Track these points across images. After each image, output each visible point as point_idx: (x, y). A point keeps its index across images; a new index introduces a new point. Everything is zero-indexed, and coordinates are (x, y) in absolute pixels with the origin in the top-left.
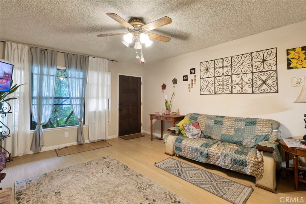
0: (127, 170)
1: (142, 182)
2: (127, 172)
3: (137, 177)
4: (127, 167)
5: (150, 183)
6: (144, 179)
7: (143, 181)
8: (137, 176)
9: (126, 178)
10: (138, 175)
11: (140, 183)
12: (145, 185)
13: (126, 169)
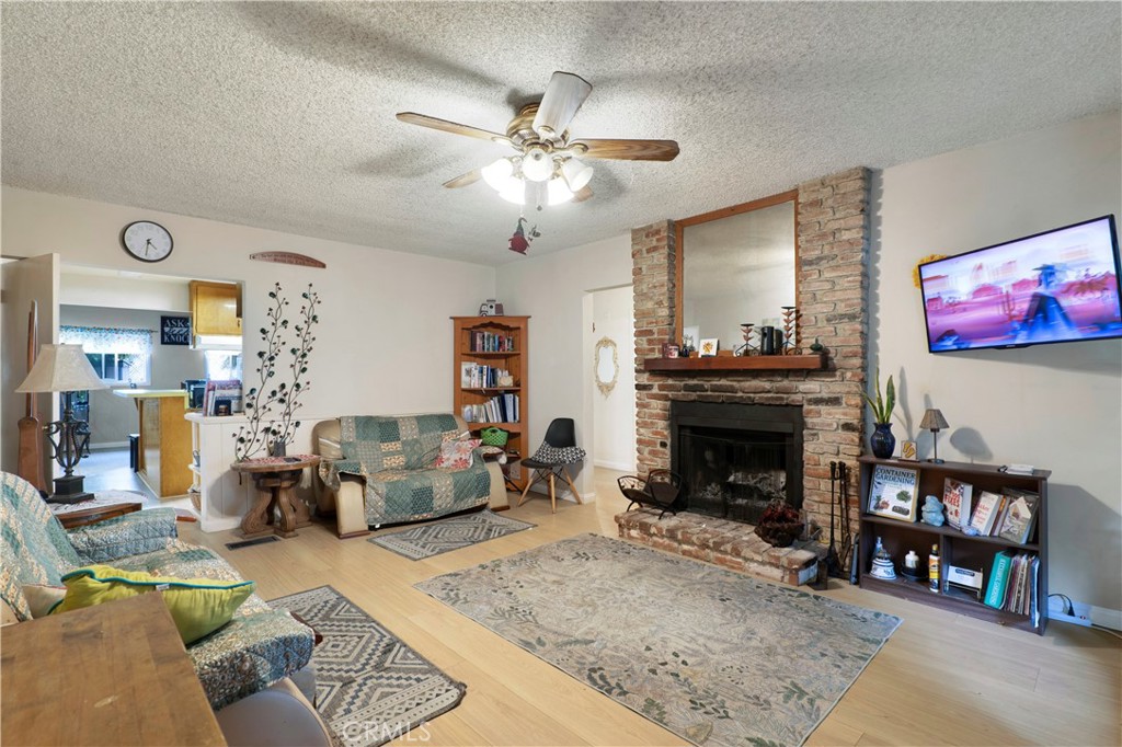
0: (588, 667)
1: (524, 625)
2: (583, 657)
3: (539, 638)
4: (590, 678)
5: (500, 621)
6: (516, 633)
7: (518, 626)
8: (539, 641)
9: (578, 635)
10: (538, 647)
11: (528, 621)
12: (514, 617)
13: (594, 670)
